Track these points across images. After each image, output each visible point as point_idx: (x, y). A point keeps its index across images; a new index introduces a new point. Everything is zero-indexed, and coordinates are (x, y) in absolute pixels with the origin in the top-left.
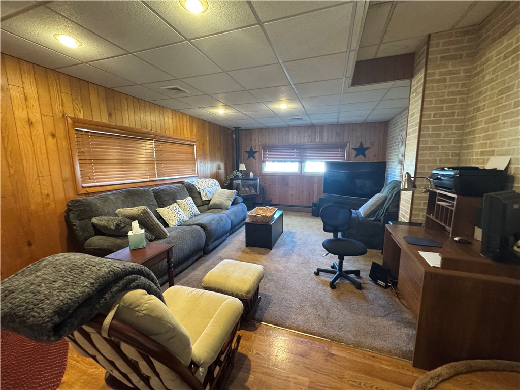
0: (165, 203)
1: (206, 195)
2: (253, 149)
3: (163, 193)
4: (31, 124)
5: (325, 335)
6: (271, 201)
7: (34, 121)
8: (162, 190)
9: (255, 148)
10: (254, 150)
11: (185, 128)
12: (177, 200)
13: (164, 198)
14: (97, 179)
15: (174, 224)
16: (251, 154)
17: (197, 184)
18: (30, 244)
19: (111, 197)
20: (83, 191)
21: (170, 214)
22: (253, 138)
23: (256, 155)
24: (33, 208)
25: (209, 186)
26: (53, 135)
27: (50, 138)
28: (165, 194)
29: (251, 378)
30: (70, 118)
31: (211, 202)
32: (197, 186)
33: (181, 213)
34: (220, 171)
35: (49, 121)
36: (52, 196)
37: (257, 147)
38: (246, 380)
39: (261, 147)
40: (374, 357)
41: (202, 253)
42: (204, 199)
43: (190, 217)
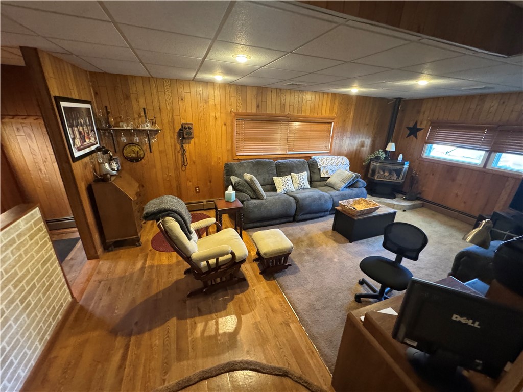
0: (282, 174)
1: (327, 172)
2: (418, 124)
3: (283, 166)
4: (216, 119)
5: (299, 315)
6: (420, 194)
7: (217, 117)
8: (283, 164)
9: (421, 123)
10: (419, 127)
11: (324, 107)
12: (292, 174)
13: (283, 169)
14: (245, 150)
15: (280, 191)
16: (414, 131)
17: (320, 162)
18: (210, 182)
19: (245, 164)
20: (236, 158)
21: (280, 183)
22: (423, 110)
23: (420, 134)
24: (213, 164)
25: (334, 164)
26: (225, 124)
27: (224, 126)
28: (284, 167)
29: (240, 295)
30: (234, 113)
31: (329, 180)
32: (320, 163)
33: (289, 184)
34: (362, 148)
35: (224, 116)
36: (221, 158)
37: (425, 123)
38: (237, 294)
39: (430, 123)
40: (313, 352)
41: (291, 219)
42: (322, 175)
43: (298, 188)
